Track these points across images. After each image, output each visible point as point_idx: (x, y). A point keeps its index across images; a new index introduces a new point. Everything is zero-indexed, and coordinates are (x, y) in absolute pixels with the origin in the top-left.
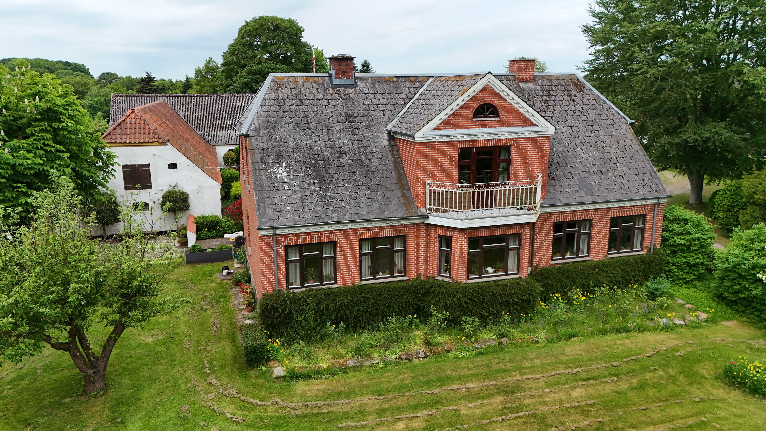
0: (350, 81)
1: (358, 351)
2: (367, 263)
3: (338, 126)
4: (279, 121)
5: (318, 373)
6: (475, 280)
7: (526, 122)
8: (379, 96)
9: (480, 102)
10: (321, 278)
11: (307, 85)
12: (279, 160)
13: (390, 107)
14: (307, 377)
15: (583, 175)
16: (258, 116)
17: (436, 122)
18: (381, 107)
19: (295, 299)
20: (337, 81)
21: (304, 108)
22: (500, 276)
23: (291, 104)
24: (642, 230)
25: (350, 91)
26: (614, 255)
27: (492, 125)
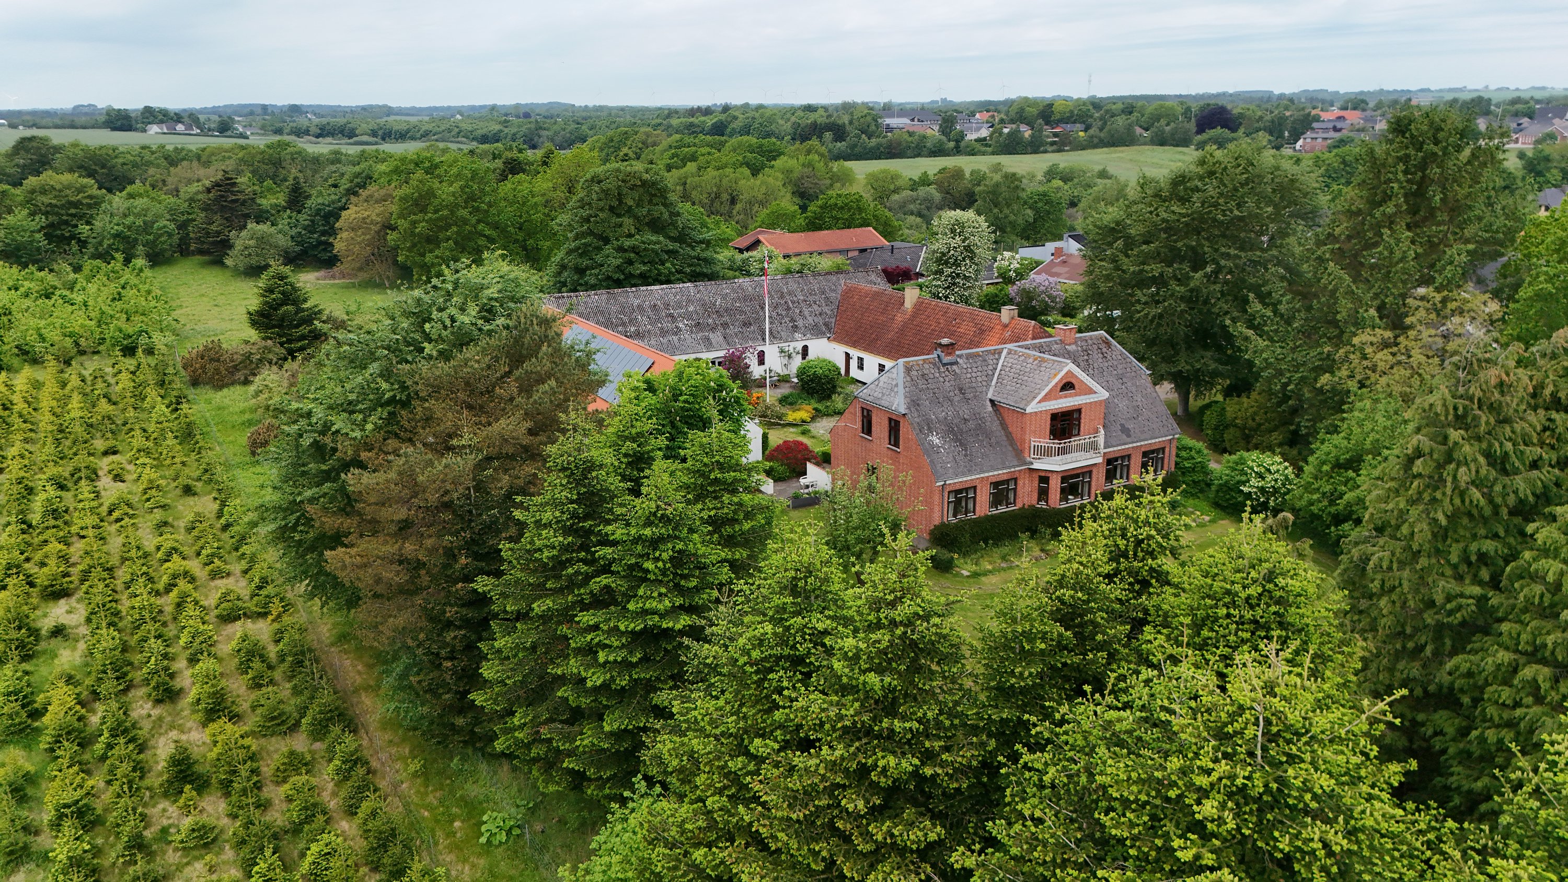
0: (954, 359)
1: (1003, 558)
2: (993, 499)
4: (919, 399)
5: (989, 572)
6: (1064, 505)
7: (1092, 391)
8: (975, 370)
9: (1064, 381)
10: (966, 512)
12: (931, 431)
13: (985, 378)
14: (983, 575)
15: (1123, 422)
16: (904, 396)
17: (1039, 398)
18: (979, 379)
19: (953, 527)
20: (945, 361)
21: (931, 386)
22: (1078, 501)
24: (1163, 458)
25: (955, 367)
27: (1071, 396)
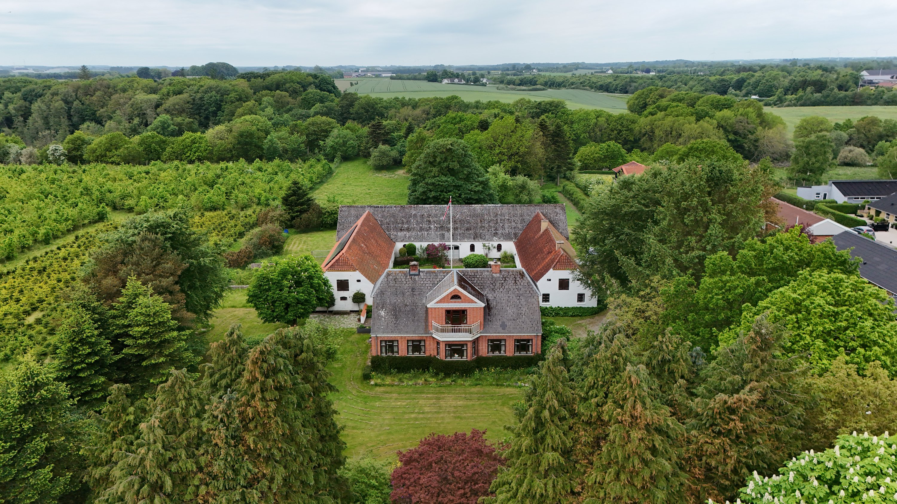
0: (417, 273)
1: (400, 380)
2: (410, 348)
3: (408, 293)
4: (386, 291)
5: (384, 385)
6: (448, 359)
7: (473, 302)
8: (427, 280)
9: (453, 294)
10: (393, 352)
11: (400, 274)
12: (382, 308)
13: (431, 285)
14: (380, 386)
15: (505, 320)
16: (379, 289)
17: (435, 301)
18: (427, 285)
19: (382, 359)
20: (412, 273)
21: (396, 285)
22: (459, 359)
23: (392, 283)
24: (532, 345)
25: (416, 277)
26: (517, 354)
27: (458, 302)
